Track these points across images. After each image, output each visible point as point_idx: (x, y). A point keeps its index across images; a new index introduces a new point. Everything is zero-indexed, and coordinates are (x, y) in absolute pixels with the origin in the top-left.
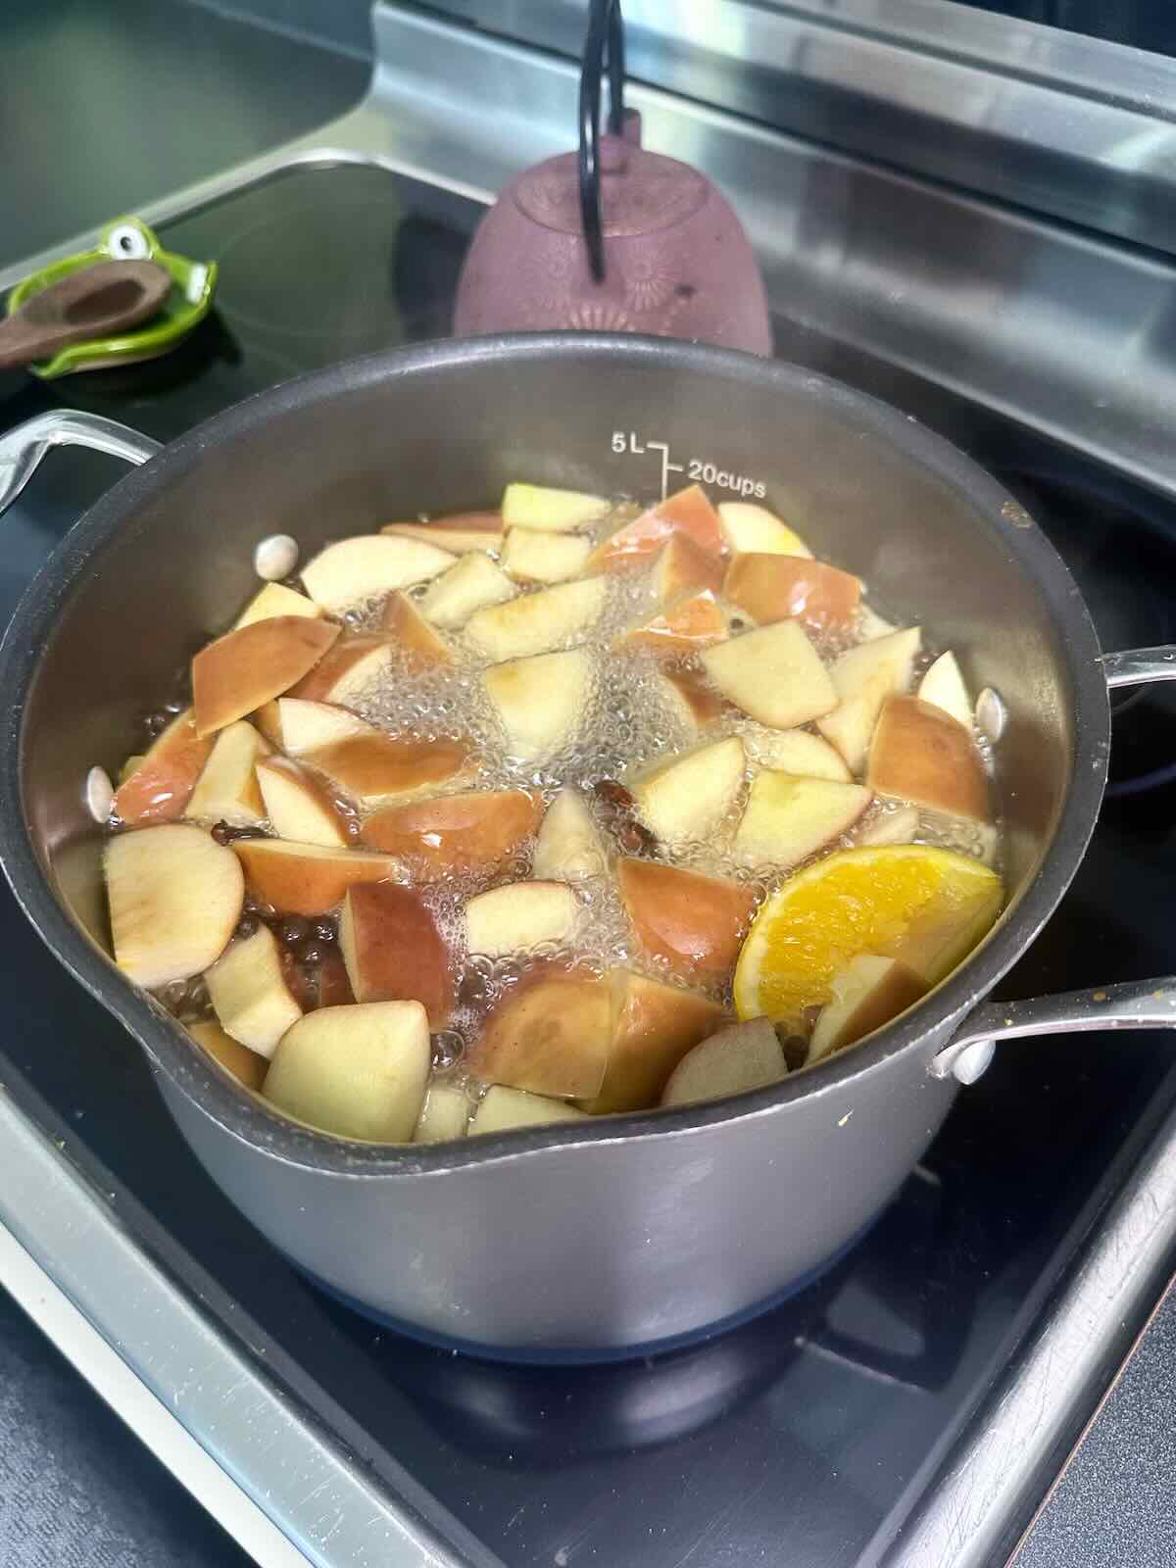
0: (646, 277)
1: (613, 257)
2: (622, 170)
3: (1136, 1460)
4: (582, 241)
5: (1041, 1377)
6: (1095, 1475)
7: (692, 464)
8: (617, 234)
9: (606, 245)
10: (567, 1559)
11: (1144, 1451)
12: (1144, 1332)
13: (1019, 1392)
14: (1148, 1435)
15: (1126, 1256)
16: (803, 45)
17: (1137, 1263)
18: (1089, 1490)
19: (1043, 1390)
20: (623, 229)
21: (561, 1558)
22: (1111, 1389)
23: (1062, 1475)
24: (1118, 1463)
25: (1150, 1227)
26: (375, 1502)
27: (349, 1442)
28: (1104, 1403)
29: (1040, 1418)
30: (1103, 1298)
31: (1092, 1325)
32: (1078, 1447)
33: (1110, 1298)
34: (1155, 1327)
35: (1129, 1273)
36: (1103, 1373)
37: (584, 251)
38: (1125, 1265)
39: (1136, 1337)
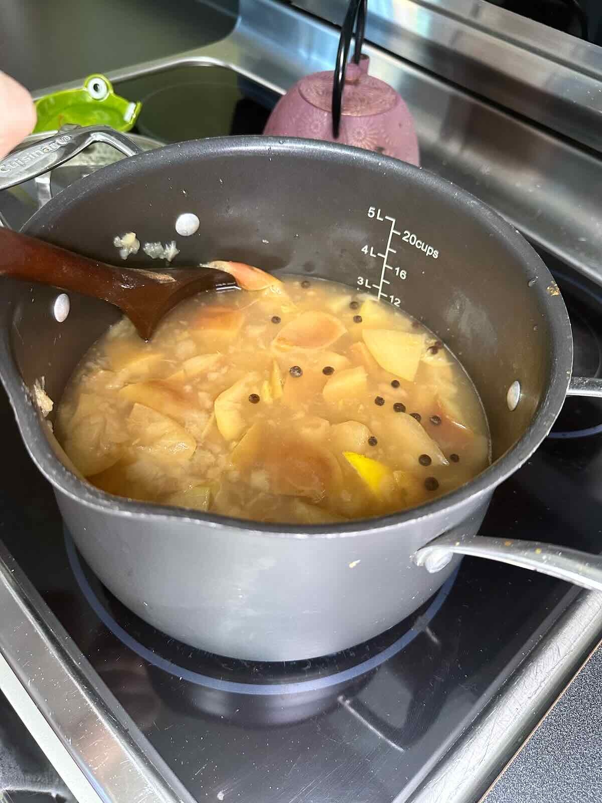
0: (361, 138)
1: (345, 125)
2: (356, 83)
3: (531, 786)
4: (331, 115)
5: (488, 735)
6: (509, 791)
7: (405, 233)
8: (349, 114)
9: (342, 118)
10: (224, 797)
11: (535, 782)
12: (544, 719)
13: (475, 741)
14: (539, 774)
15: (540, 678)
16: (458, 34)
17: (546, 682)
18: (504, 798)
19: (488, 741)
20: (352, 113)
21: (220, 796)
22: (523, 746)
23: (491, 788)
24: (521, 786)
25: (555, 663)
26: (126, 752)
27: (118, 719)
28: (518, 754)
29: (484, 756)
30: (525, 697)
31: (518, 711)
32: (501, 775)
33: (529, 698)
34: (550, 717)
35: (540, 686)
36: (519, 738)
37: (331, 121)
38: (539, 681)
39: (540, 720)
